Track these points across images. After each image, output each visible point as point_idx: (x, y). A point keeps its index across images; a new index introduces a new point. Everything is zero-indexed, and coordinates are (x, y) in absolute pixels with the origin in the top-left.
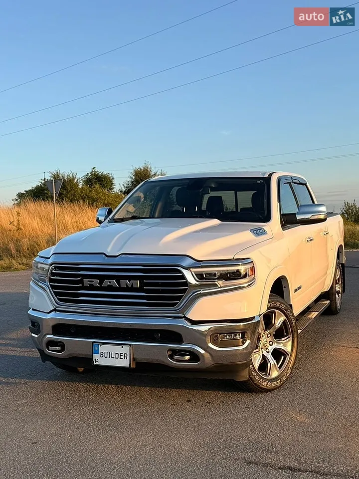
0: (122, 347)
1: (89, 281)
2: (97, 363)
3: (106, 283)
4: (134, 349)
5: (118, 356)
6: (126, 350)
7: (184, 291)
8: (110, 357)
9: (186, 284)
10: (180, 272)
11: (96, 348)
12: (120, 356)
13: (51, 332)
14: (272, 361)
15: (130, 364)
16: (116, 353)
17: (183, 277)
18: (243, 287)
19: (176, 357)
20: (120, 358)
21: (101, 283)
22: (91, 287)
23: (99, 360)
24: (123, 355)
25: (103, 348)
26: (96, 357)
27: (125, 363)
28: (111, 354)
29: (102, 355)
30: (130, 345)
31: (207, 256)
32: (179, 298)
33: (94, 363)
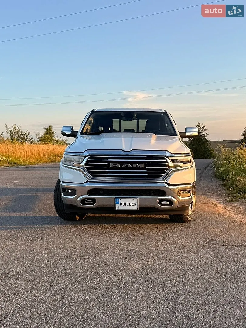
0: (133, 199)
1: (114, 165)
2: (118, 209)
3: (124, 165)
5: (131, 204)
6: (136, 201)
7: (167, 169)
8: (126, 205)
9: (168, 165)
10: (165, 159)
11: (117, 201)
13: (87, 194)
15: (138, 208)
17: (167, 162)
18: (188, 168)
19: (162, 203)
21: (121, 166)
22: (115, 168)
23: (119, 207)
24: (134, 204)
25: (121, 201)
26: (117, 205)
27: (135, 208)
28: (126, 203)
29: (121, 204)
30: (138, 198)
32: (164, 173)
33: (117, 209)
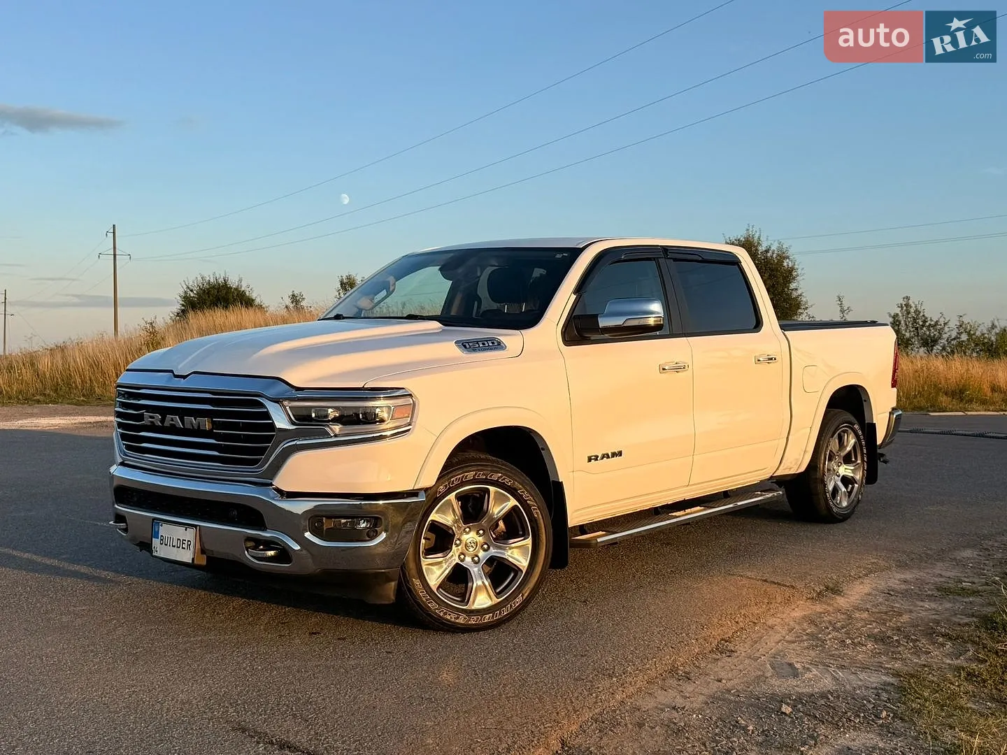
0: (186, 530)
1: (151, 417)
2: (156, 554)
3: (169, 420)
4: (202, 534)
5: (181, 544)
6: (190, 535)
7: (268, 439)
8: (171, 544)
9: (272, 427)
10: (262, 405)
11: (157, 530)
12: (183, 543)
14: (479, 580)
15: (193, 559)
16: (178, 539)
17: (267, 415)
18: (385, 437)
20: (183, 548)
21: (163, 421)
22: (153, 427)
23: (158, 549)
24: (186, 543)
25: (164, 530)
26: (156, 542)
27: (186, 556)
28: (172, 540)
29: (162, 540)
30: (195, 526)
31: (315, 380)
32: (261, 451)
33: (153, 553)
